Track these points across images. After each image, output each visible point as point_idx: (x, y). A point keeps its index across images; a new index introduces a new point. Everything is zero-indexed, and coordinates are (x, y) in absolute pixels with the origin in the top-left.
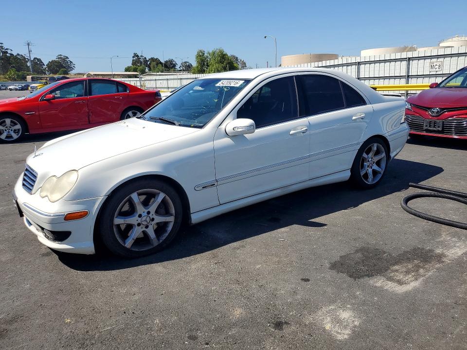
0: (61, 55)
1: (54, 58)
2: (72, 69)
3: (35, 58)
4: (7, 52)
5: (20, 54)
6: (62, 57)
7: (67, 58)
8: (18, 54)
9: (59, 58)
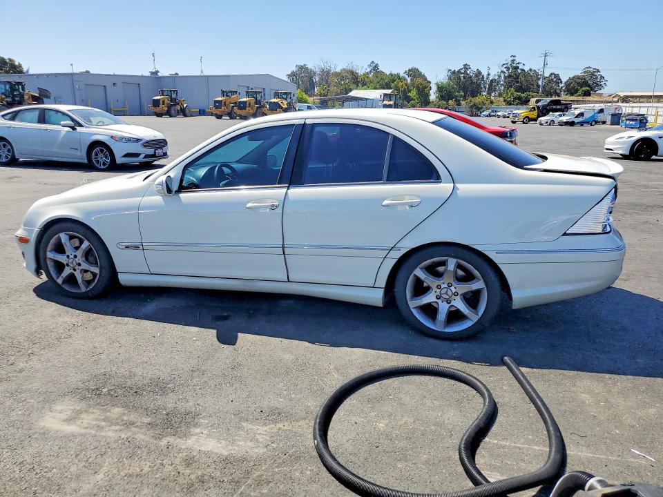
0: (590, 67)
1: (579, 73)
2: (600, 87)
3: (552, 74)
4: (518, 67)
5: (533, 69)
6: (591, 70)
7: (598, 71)
8: (531, 70)
9: (585, 72)
